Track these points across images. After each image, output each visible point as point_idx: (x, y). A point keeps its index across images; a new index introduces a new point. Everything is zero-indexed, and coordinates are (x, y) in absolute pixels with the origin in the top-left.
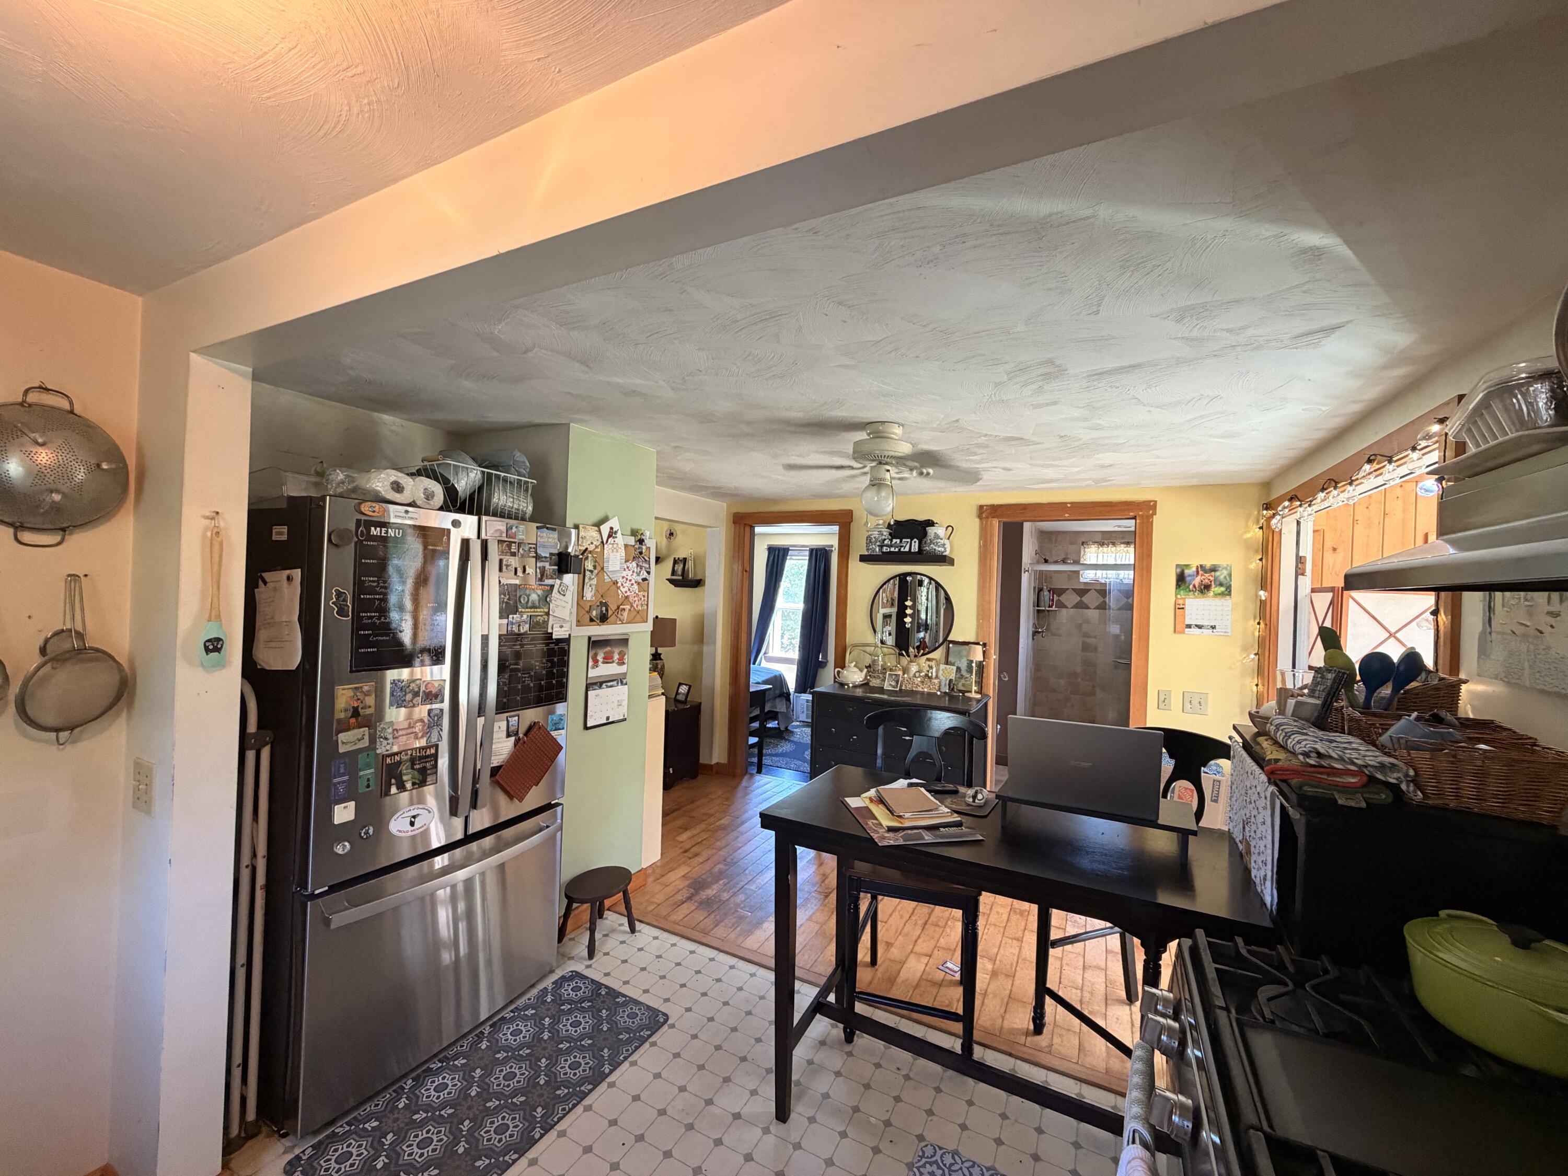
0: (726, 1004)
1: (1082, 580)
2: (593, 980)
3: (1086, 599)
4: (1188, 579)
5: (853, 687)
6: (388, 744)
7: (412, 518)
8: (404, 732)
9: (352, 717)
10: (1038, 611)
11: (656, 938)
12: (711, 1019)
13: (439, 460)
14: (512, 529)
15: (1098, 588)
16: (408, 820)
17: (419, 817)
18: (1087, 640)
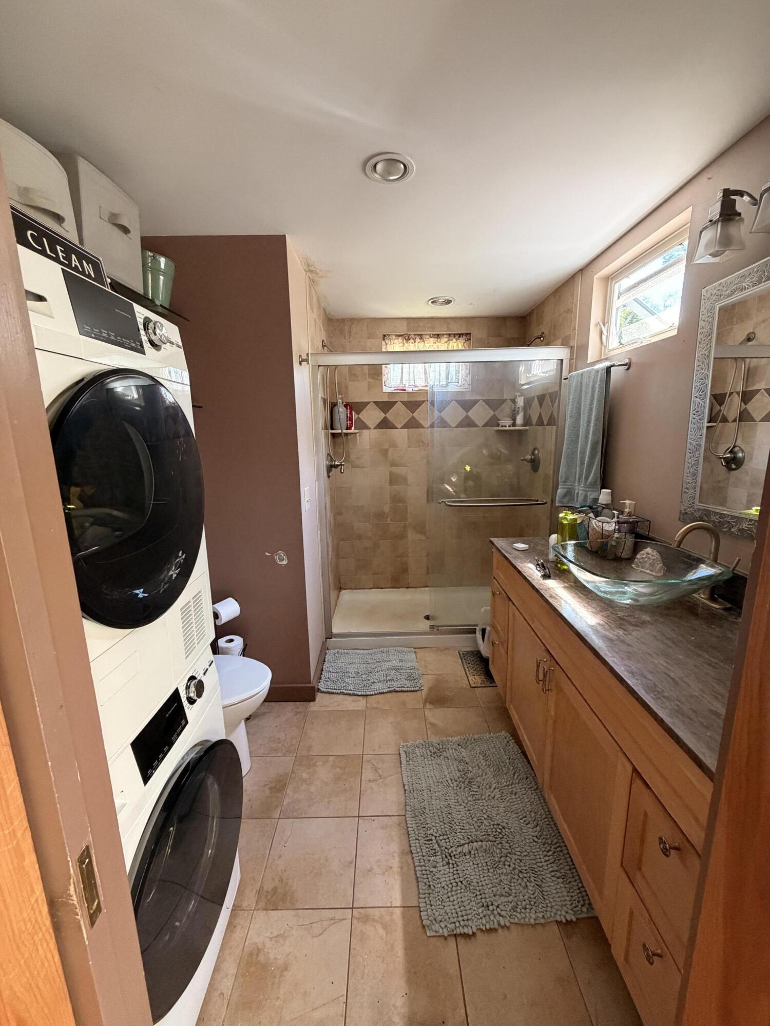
3: (390, 416)
10: (333, 435)
18: (394, 469)
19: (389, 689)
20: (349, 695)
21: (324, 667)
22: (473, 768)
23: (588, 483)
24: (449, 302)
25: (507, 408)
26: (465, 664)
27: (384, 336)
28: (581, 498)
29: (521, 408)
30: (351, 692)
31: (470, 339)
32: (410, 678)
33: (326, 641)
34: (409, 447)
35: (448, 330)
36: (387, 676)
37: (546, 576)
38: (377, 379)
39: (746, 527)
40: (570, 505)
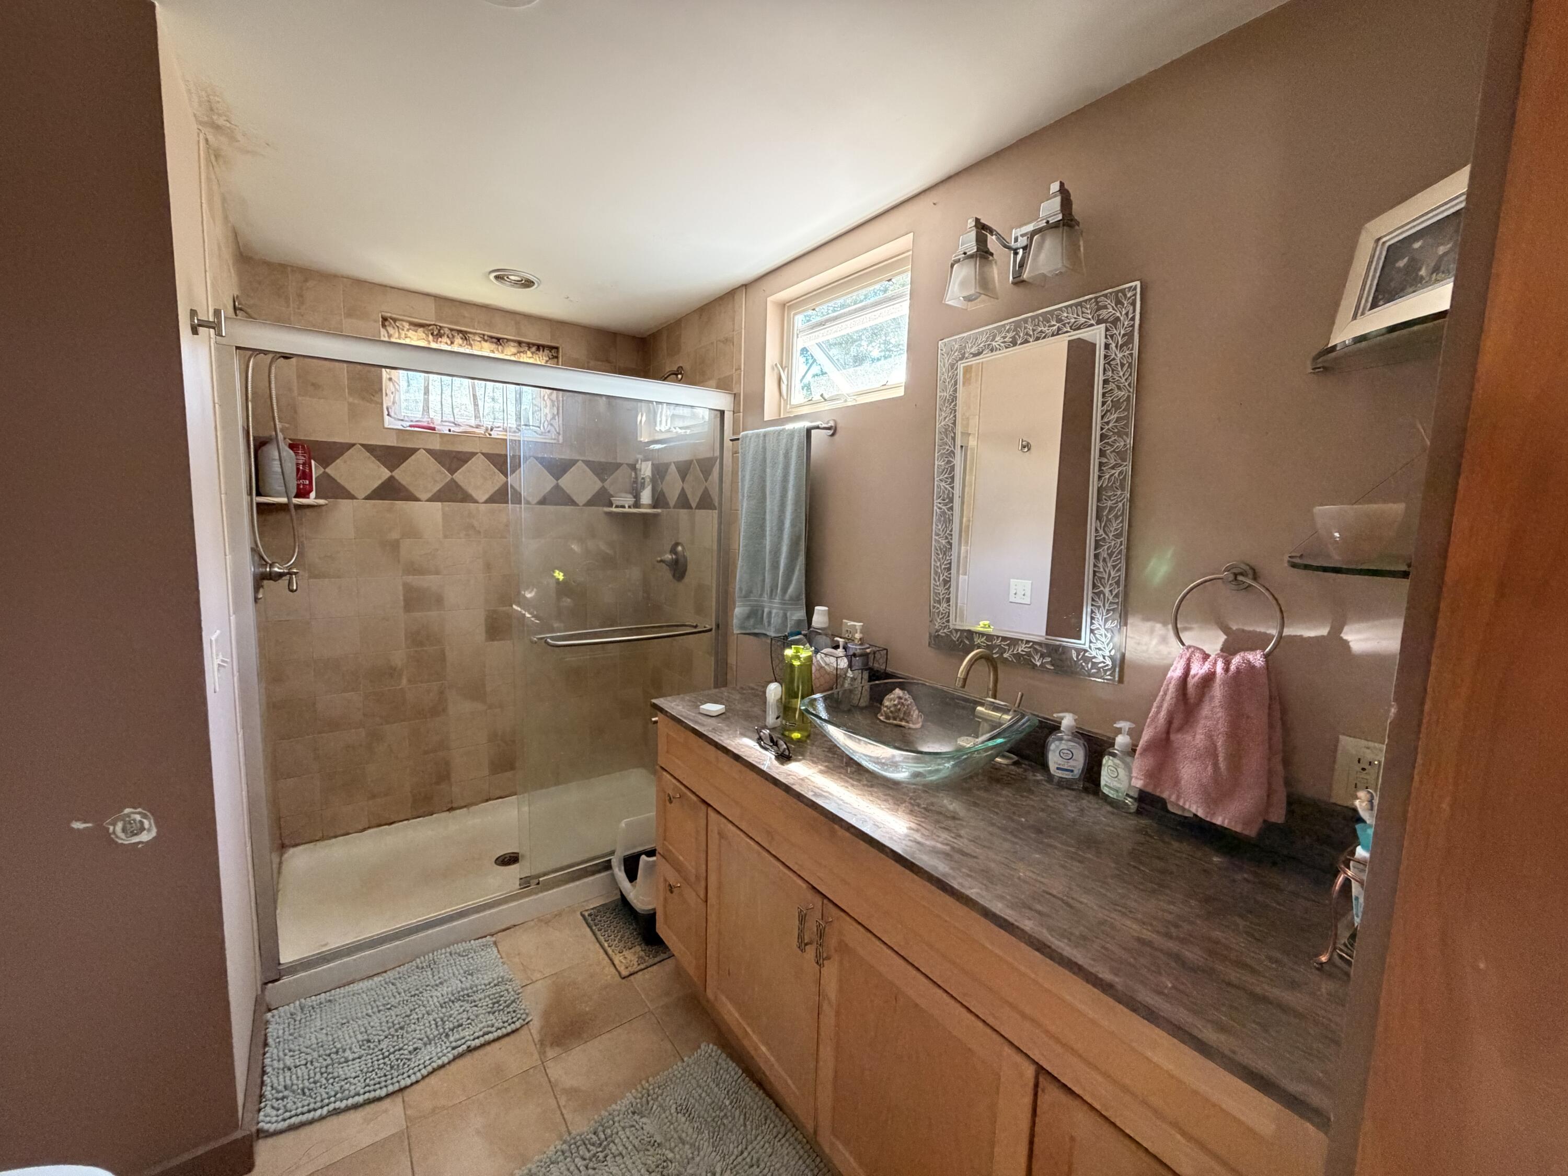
1: (388, 422)
3: (402, 474)
10: (263, 509)
15: (436, 446)
18: (413, 580)
19: (456, 1052)
20: (356, 1107)
21: (267, 1061)
22: (672, 1150)
23: (787, 597)
24: (528, 284)
25: (621, 477)
26: (598, 933)
27: (385, 319)
28: (776, 620)
29: (648, 480)
30: (360, 1099)
31: (557, 357)
32: (496, 1006)
33: (263, 990)
34: (446, 537)
35: (519, 334)
36: (444, 1022)
37: (784, 758)
38: (371, 401)
39: (1022, 651)
40: (756, 631)
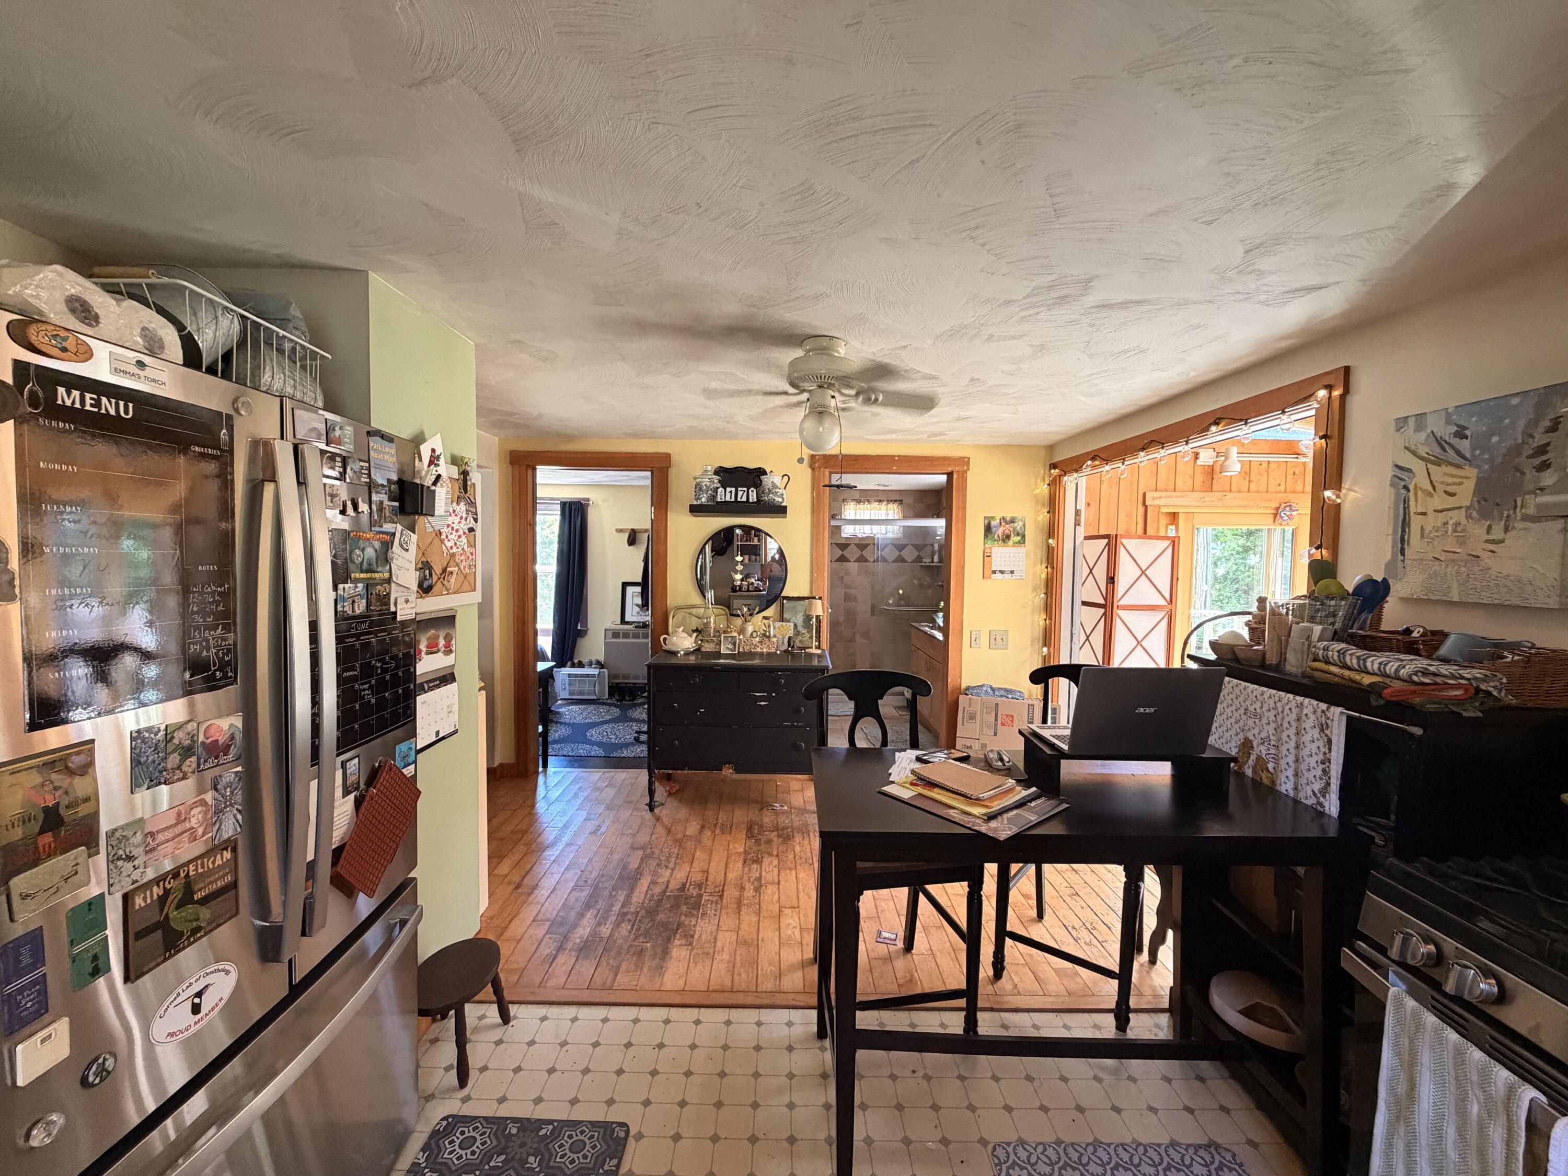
0: (688, 1074)
1: (843, 535)
2: (486, 1119)
3: (846, 553)
4: (994, 530)
5: (685, 654)
6: (135, 868)
7: (154, 381)
8: (169, 834)
9: (42, 832)
11: (544, 1019)
12: (683, 1104)
13: (149, 277)
14: (334, 430)
15: (858, 542)
16: (188, 1005)
17: (210, 988)
18: (848, 591)
34: (859, 575)
